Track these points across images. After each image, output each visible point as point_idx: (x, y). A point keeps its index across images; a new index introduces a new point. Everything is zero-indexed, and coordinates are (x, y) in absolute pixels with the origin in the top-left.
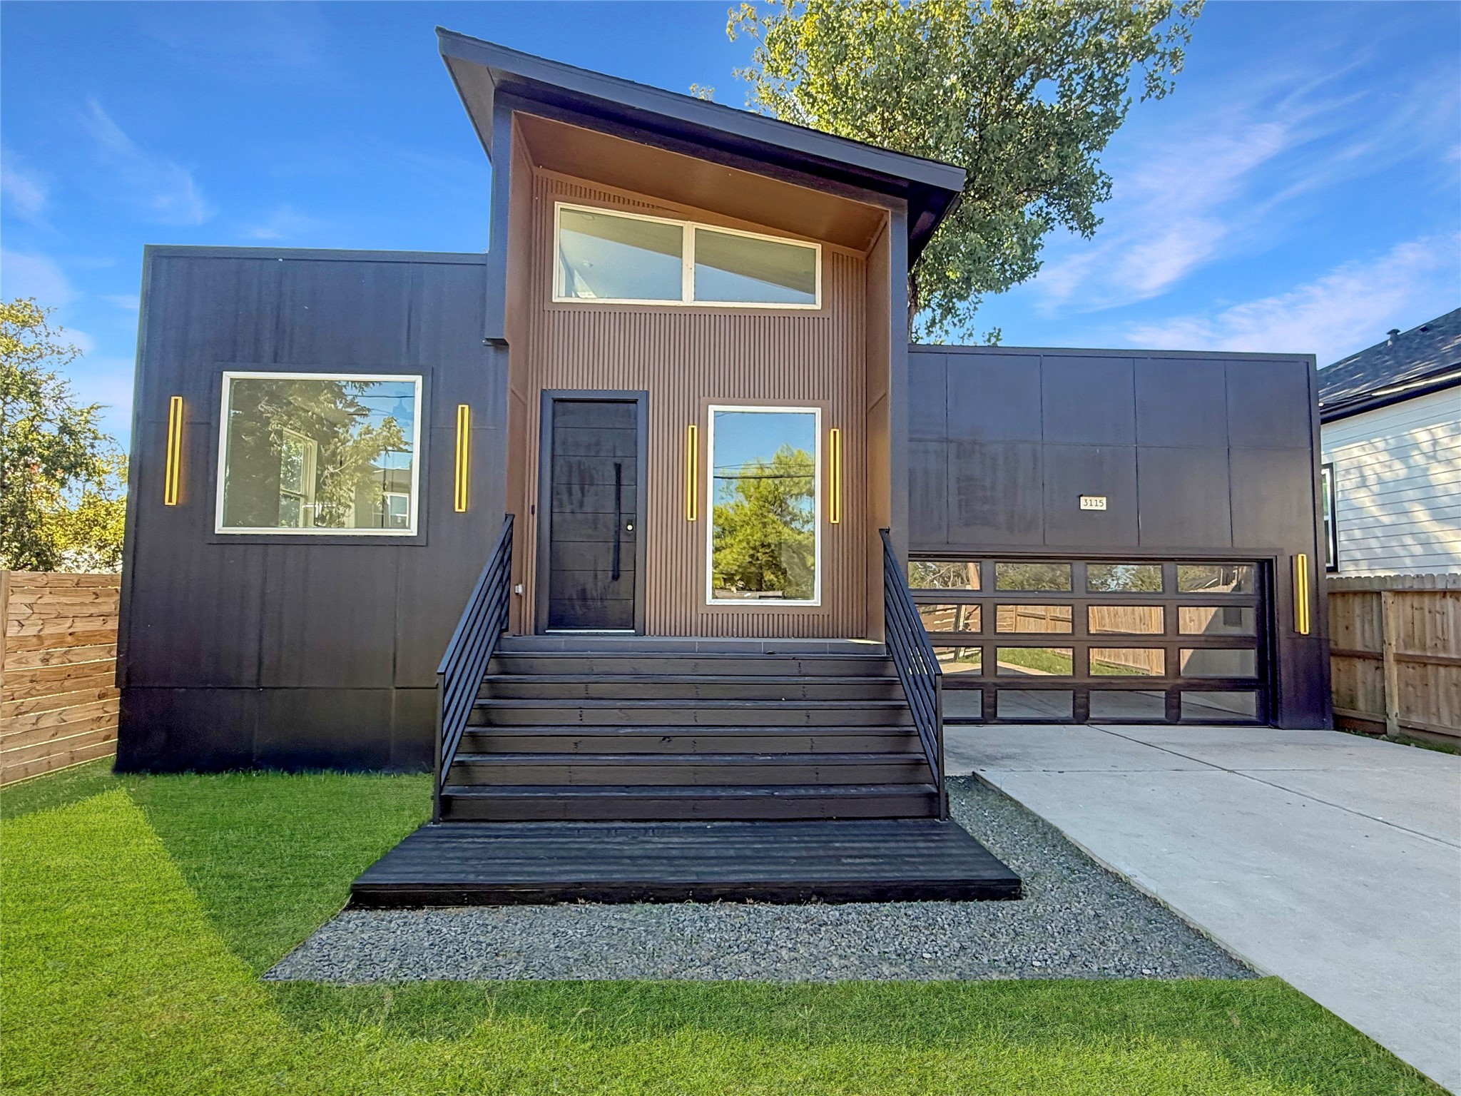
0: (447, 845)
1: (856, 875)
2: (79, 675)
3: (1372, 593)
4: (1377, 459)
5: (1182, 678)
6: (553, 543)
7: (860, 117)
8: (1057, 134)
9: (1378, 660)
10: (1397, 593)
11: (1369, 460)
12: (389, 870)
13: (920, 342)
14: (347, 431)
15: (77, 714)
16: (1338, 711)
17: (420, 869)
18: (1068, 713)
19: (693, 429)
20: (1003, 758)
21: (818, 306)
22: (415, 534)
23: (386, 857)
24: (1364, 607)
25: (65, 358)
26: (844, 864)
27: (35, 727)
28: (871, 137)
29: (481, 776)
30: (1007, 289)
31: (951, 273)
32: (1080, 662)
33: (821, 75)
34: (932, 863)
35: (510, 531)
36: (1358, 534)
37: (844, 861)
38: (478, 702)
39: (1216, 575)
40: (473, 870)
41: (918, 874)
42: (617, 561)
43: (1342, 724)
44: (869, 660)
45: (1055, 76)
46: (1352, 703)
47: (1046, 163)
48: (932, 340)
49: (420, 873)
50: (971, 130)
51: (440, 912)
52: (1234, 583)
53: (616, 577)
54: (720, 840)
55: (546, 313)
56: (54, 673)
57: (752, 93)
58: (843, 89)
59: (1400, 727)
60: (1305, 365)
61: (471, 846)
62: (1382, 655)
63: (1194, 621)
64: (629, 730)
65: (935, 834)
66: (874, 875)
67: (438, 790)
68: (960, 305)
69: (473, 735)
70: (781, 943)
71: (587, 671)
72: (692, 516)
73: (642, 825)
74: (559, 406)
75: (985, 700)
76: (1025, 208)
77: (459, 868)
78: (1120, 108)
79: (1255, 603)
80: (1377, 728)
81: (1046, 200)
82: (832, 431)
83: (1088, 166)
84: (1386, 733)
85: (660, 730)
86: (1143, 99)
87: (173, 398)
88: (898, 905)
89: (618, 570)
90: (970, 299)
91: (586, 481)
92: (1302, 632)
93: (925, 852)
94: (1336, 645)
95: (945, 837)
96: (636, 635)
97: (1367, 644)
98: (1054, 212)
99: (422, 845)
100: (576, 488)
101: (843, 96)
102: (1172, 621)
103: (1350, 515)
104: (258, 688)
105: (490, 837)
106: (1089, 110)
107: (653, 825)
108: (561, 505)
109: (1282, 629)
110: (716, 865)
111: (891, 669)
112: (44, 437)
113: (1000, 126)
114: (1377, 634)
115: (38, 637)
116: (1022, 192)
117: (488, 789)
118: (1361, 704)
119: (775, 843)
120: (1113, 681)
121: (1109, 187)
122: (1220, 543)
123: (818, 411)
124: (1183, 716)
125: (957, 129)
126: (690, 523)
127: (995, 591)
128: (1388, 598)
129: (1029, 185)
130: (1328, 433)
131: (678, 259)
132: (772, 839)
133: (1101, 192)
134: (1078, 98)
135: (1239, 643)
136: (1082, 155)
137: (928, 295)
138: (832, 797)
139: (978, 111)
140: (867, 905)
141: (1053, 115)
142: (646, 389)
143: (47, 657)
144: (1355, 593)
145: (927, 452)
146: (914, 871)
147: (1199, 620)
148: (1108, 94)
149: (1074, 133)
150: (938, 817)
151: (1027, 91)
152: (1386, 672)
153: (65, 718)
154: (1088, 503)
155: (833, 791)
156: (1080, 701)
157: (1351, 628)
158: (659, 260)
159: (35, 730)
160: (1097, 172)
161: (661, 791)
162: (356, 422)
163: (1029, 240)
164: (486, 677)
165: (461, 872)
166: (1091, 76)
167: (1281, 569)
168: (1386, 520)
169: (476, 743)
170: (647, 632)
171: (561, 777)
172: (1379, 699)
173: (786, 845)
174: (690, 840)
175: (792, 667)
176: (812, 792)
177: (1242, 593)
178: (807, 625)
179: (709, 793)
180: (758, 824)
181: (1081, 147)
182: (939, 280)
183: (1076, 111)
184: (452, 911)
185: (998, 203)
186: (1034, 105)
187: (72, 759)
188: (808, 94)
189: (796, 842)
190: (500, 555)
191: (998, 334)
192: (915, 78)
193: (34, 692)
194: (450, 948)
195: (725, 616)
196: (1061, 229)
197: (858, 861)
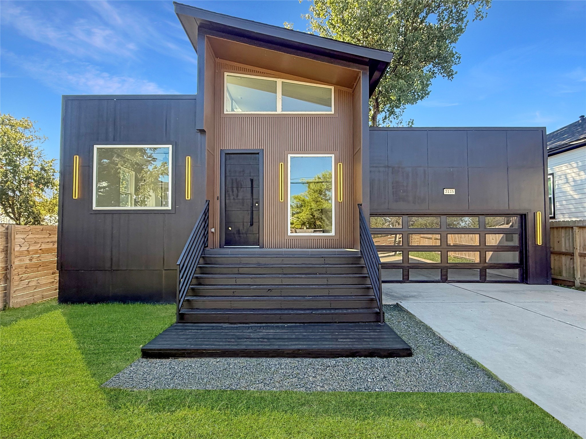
0: (180, 333)
1: (343, 346)
2: (44, 265)
3: (569, 227)
4: (573, 171)
5: (487, 263)
6: (227, 212)
7: (353, 33)
8: (437, 37)
9: (572, 255)
10: (580, 227)
11: (568, 171)
12: (157, 343)
13: (380, 126)
14: (147, 168)
15: (44, 280)
16: (553, 276)
17: (169, 343)
18: (439, 278)
19: (282, 164)
20: (410, 297)
21: (333, 112)
22: (170, 209)
23: (157, 337)
24: (566, 233)
25: (42, 140)
26: (339, 342)
27: (28, 286)
28: (358, 41)
29: (196, 305)
30: (416, 103)
31: (392, 97)
32: (444, 257)
33: (336, 15)
34: (375, 341)
35: (208, 207)
36: (564, 203)
37: (339, 340)
38: (195, 275)
39: (503, 220)
40: (189, 343)
41: (369, 346)
42: (252, 218)
43: (555, 282)
44: (353, 257)
45: (436, 12)
46: (560, 273)
47: (433, 49)
48: (385, 125)
49: (169, 344)
50: (401, 37)
51: (176, 360)
52: (511, 224)
53: (252, 225)
54: (290, 331)
55: (222, 118)
56: (34, 265)
57: (309, 24)
58: (347, 21)
59: (581, 283)
60: (541, 132)
61: (190, 333)
62: (573, 253)
63: (493, 240)
64: (255, 287)
65: (378, 329)
66: (350, 346)
67: (178, 311)
68: (396, 110)
69: (193, 289)
70: (310, 374)
71: (239, 263)
72: (282, 200)
73: (259, 325)
74: (228, 156)
75: (404, 273)
76: (424, 69)
77: (184, 342)
78: (463, 25)
79: (519, 232)
80: (571, 284)
81: (433, 65)
82: (339, 164)
83: (451, 50)
84: (574, 286)
85: (267, 286)
86: (474, 20)
87: (75, 156)
88: (360, 358)
89: (253, 222)
90: (401, 107)
91: (239, 186)
92: (539, 244)
93: (373, 337)
94: (554, 249)
95: (382, 330)
96: (260, 248)
97: (567, 249)
98: (436, 70)
99: (170, 333)
100: (235, 189)
101: (346, 24)
102: (482, 240)
103: (560, 195)
104: (112, 271)
105: (197, 329)
106: (451, 26)
107: (264, 325)
108: (229, 196)
109: (530, 243)
110: (287, 342)
111: (362, 261)
112: (35, 172)
113: (412, 34)
114: (571, 244)
115: (28, 251)
116: (422, 62)
117: (198, 310)
118: (564, 274)
119: (312, 332)
120: (458, 265)
121: (460, 58)
122: (504, 207)
123: (333, 156)
124: (488, 279)
125: (394, 36)
126: (281, 203)
127: (408, 228)
128: (576, 230)
129: (425, 59)
130: (551, 161)
131: (275, 94)
132: (311, 331)
133: (456, 60)
134: (446, 21)
135: (512, 249)
136: (448, 45)
137: (383, 106)
138: (336, 314)
139: (403, 28)
140: (347, 359)
141: (435, 29)
142: (262, 148)
143: (31, 258)
144: (562, 228)
145: (379, 172)
146: (367, 345)
147: (496, 239)
148: (459, 19)
149: (444, 36)
150: (380, 322)
151: (425, 19)
152: (575, 260)
153: (39, 282)
154: (447, 192)
155: (337, 311)
156: (443, 273)
157: (560, 242)
158: (267, 95)
159: (28, 287)
160: (454, 52)
161: (267, 311)
162: (152, 164)
163: (425, 82)
164: (198, 266)
165: (185, 344)
166: (451, 11)
167: (530, 218)
168: (576, 197)
169: (194, 292)
170: (264, 247)
171: (227, 305)
172: (572, 272)
173: (316, 333)
174: (278, 331)
175: (322, 261)
176: (328, 312)
177: (513, 228)
178: (329, 243)
179: (286, 312)
180: (306, 324)
181: (447, 42)
182: (388, 100)
183: (445, 27)
184: (181, 359)
185: (412, 67)
186: (427, 25)
187: (43, 297)
188: (332, 24)
189: (320, 332)
190: (204, 216)
191: (413, 122)
192: (376, 16)
193: (26, 272)
194: (177, 375)
195: (296, 240)
196: (439, 76)
197: (344, 340)
